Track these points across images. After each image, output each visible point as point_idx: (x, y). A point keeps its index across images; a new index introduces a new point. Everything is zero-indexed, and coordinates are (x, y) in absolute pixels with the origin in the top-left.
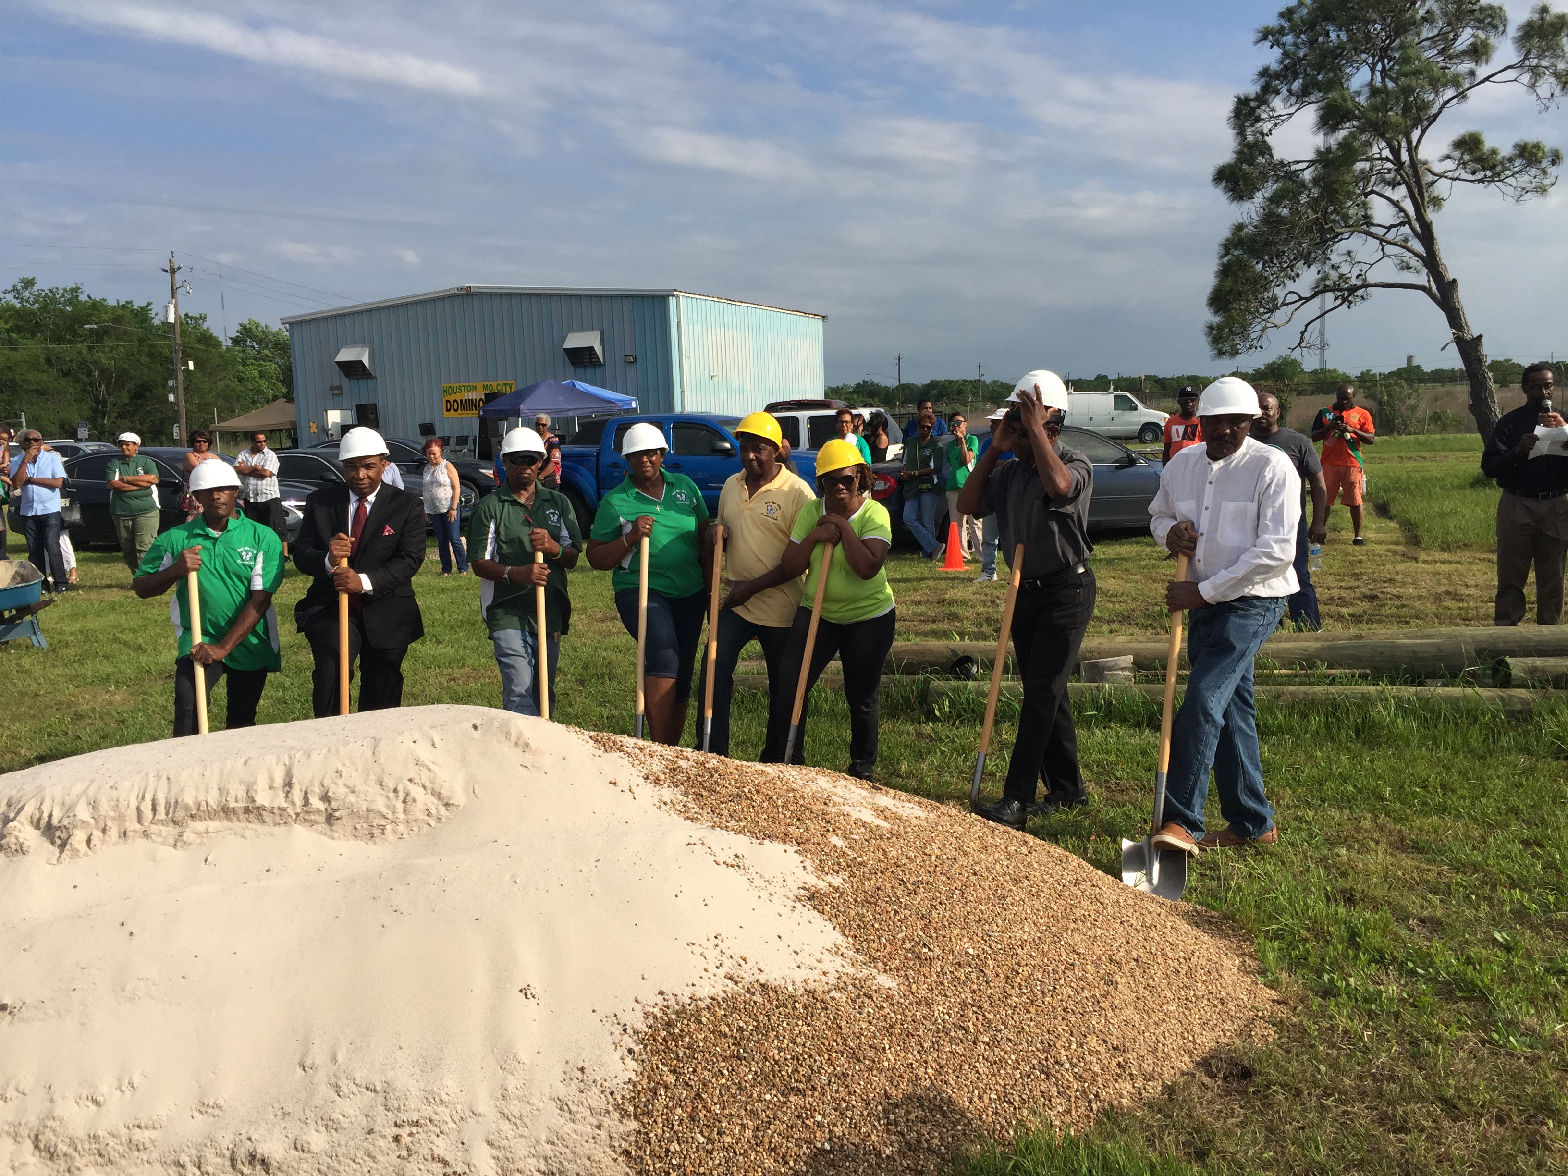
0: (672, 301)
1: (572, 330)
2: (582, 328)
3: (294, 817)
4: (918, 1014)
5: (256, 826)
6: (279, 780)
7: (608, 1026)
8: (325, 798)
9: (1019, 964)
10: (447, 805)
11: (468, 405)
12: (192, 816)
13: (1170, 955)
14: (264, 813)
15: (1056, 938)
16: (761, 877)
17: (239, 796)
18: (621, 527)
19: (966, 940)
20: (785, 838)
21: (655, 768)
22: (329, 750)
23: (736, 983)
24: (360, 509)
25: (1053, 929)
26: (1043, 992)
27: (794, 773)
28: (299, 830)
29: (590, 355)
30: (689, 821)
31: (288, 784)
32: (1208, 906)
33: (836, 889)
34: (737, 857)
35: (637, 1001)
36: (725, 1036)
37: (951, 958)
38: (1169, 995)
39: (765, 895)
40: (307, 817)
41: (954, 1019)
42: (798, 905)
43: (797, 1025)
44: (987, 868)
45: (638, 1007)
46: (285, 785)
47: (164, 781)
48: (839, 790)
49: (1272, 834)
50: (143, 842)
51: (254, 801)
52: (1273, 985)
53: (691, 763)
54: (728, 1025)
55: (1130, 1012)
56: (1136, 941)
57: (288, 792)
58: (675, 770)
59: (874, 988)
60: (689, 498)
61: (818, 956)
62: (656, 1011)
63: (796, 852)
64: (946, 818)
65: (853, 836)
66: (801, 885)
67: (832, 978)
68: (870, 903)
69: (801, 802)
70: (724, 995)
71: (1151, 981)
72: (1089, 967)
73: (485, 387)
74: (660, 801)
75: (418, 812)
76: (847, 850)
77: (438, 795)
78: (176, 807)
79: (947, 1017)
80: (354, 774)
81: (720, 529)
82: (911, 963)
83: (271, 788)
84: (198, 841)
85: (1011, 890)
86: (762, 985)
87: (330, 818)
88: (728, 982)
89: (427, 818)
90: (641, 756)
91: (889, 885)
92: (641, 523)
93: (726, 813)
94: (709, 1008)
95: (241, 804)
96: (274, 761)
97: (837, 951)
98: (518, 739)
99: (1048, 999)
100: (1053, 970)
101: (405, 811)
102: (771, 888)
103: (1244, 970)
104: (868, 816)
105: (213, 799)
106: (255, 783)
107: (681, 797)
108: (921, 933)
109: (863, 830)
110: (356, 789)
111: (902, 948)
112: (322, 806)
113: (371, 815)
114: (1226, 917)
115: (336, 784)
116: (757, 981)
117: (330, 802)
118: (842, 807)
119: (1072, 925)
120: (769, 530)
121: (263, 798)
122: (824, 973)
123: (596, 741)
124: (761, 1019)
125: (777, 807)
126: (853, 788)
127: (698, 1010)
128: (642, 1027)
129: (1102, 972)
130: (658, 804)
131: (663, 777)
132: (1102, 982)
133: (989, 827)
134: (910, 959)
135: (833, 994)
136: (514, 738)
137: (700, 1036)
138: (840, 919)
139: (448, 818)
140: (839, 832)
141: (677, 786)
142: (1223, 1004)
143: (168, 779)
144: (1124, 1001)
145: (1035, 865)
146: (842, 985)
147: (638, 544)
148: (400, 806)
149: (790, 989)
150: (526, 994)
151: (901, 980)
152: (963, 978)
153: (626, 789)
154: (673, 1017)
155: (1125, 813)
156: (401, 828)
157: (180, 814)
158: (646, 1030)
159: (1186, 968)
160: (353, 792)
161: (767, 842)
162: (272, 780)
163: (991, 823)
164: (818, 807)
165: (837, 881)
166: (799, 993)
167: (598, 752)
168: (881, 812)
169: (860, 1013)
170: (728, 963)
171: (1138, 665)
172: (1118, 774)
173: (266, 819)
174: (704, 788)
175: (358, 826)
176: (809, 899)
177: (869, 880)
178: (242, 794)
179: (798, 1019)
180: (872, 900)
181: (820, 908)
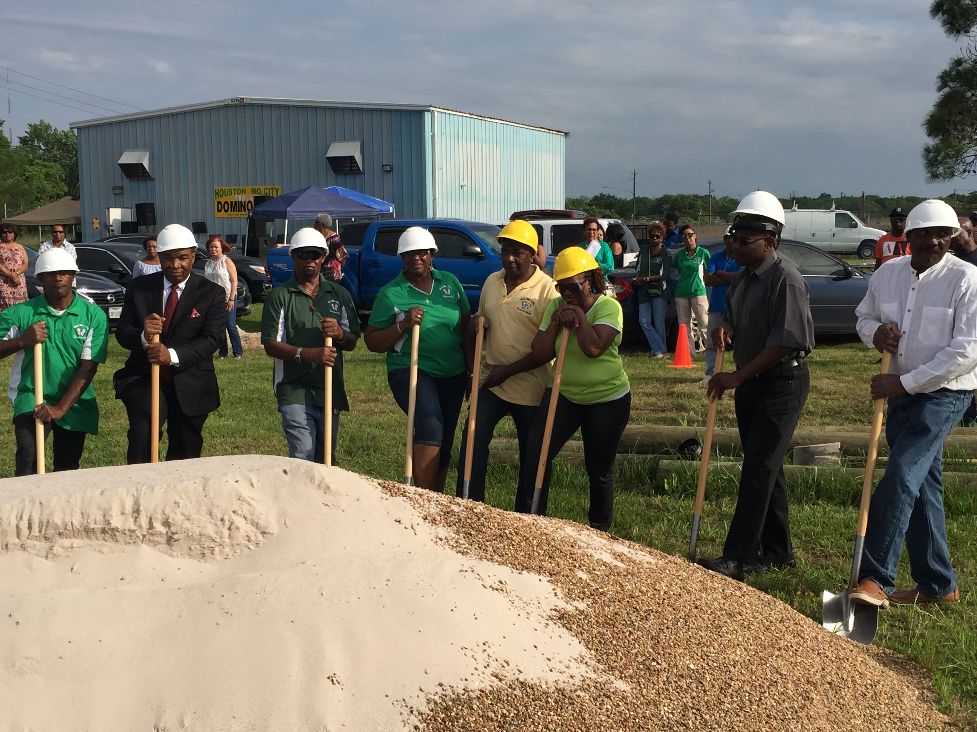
0: (427, 116)
1: (335, 139)
2: (344, 139)
3: (141, 538)
4: (648, 712)
5: (110, 544)
6: (129, 507)
7: (398, 707)
8: (166, 523)
9: (731, 679)
10: (263, 533)
11: (237, 206)
12: (60, 534)
13: (859, 681)
14: (117, 534)
15: (763, 662)
16: (520, 599)
17: (98, 519)
18: (395, 316)
19: (688, 657)
20: (540, 570)
21: (432, 511)
22: (168, 485)
23: (500, 680)
24: (172, 294)
25: (761, 654)
26: (751, 702)
27: (545, 522)
28: (145, 549)
29: (351, 163)
30: (460, 554)
31: (137, 511)
32: (895, 649)
33: (582, 612)
34: (501, 582)
35: (421, 690)
36: (492, 720)
37: (675, 671)
38: (856, 712)
39: (524, 614)
40: (151, 538)
41: (677, 717)
42: (550, 622)
43: (550, 715)
44: (706, 603)
45: (422, 695)
46: (134, 512)
47: (37, 505)
48: (583, 538)
49: (955, 595)
50: (20, 554)
51: (109, 523)
52: (946, 711)
53: (462, 508)
54: (494, 712)
55: (822, 723)
56: (830, 669)
57: (136, 518)
58: (448, 513)
59: (612, 690)
60: (454, 292)
61: (567, 663)
62: (436, 698)
63: (549, 581)
64: (673, 565)
65: (595, 572)
66: (553, 607)
67: (578, 681)
68: (610, 625)
69: (553, 543)
70: (490, 689)
71: (841, 700)
72: (790, 685)
73: (253, 191)
74: (437, 537)
75: (240, 538)
76: (590, 582)
77: (256, 525)
78: (47, 526)
79: (671, 716)
80: (189, 505)
81: (482, 320)
82: (642, 673)
83: (122, 514)
84: (65, 554)
85: (726, 622)
86: (522, 683)
87: (170, 540)
88: (494, 679)
89: (247, 543)
90: (420, 501)
91: (625, 612)
92: (414, 313)
93: (490, 549)
94: (478, 698)
95: (99, 526)
96: (125, 493)
97: (582, 660)
98: (321, 482)
99: (754, 707)
100: (760, 685)
101: (230, 536)
102: (528, 609)
103: (922, 699)
104: (608, 558)
105: (77, 521)
106: (110, 509)
107: (454, 535)
108: (651, 650)
109: (604, 567)
110: (191, 517)
111: (635, 661)
112: (163, 530)
113: (203, 538)
114: (910, 658)
115: (175, 513)
116: (517, 679)
117: (169, 527)
118: (586, 550)
119: (777, 653)
120: (523, 322)
121: (116, 522)
122: (572, 677)
123: (384, 487)
124: (520, 708)
125: (533, 546)
126: (595, 537)
127: (470, 699)
128: (425, 709)
129: (801, 690)
130: (435, 540)
131: (439, 518)
132: (800, 698)
133: (709, 575)
134: (642, 670)
135: (578, 693)
136: (317, 482)
137: (471, 719)
138: (585, 636)
139: (264, 544)
140: (583, 568)
141: (450, 526)
142: (901, 722)
143: (41, 503)
144: (818, 713)
145: (747, 605)
146: (586, 686)
147: (409, 332)
148: (226, 532)
149: (544, 687)
150: (332, 681)
151: (634, 685)
152: (685, 686)
153: (409, 526)
154: (450, 703)
155: (827, 574)
156: (227, 550)
157: (51, 532)
158: (429, 712)
159: (871, 692)
160: (188, 520)
161: (525, 572)
162: (123, 507)
163: (711, 571)
164: (567, 548)
165: (582, 606)
166: (551, 690)
167: (385, 496)
168: (618, 556)
169: (600, 709)
170: (494, 664)
171: (845, 451)
172: (823, 543)
173: (119, 538)
174: (473, 528)
175: (192, 547)
176: (560, 619)
177: (609, 606)
178: (99, 518)
179: (550, 710)
180: (611, 622)
181: (569, 626)
